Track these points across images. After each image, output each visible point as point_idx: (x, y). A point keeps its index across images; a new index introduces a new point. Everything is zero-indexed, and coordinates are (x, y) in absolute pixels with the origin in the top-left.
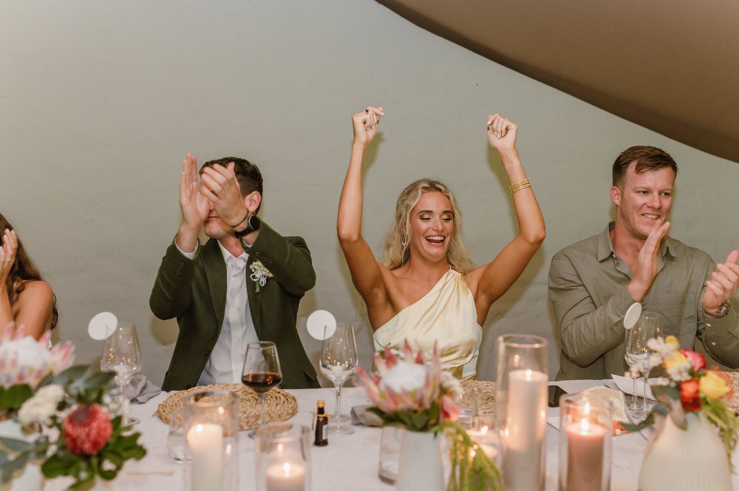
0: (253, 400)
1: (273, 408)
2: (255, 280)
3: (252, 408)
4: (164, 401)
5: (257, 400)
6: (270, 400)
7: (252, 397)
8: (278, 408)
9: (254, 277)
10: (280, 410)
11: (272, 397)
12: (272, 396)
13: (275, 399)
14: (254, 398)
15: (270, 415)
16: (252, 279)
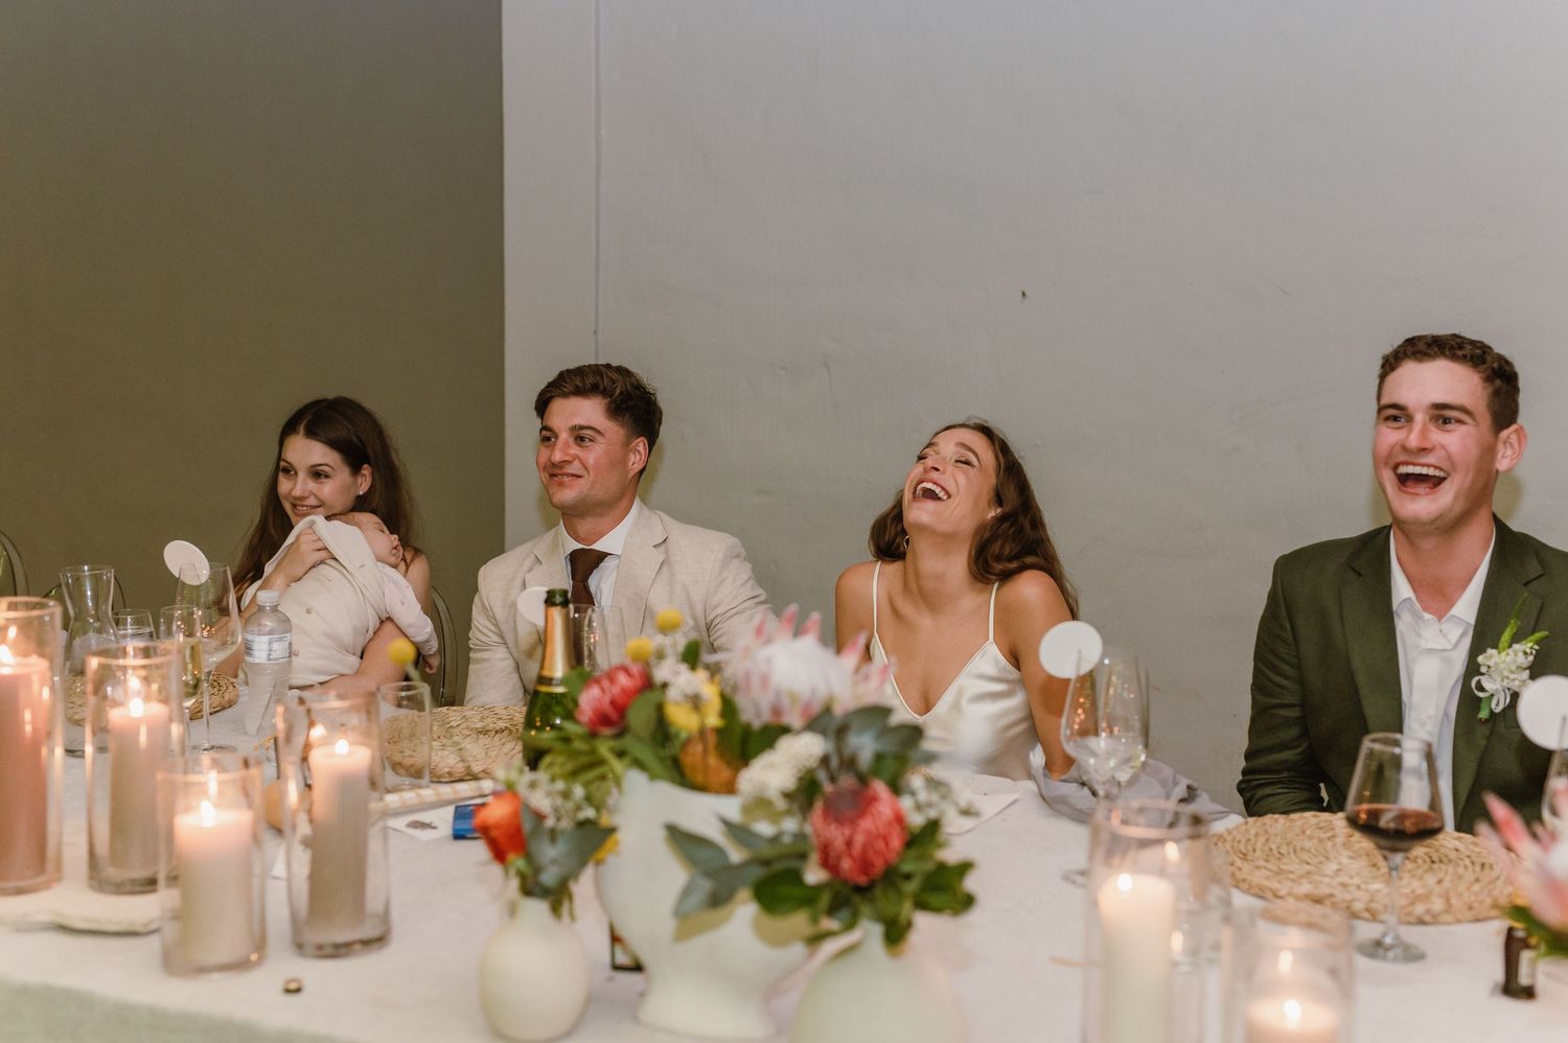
0: (1425, 861)
1: (1462, 887)
2: (1481, 695)
3: (1413, 876)
4: (1227, 830)
5: (1433, 862)
6: (1466, 867)
7: (1426, 854)
8: (1476, 887)
9: (1481, 688)
10: (1477, 894)
11: (1473, 863)
12: (1475, 860)
13: (1478, 868)
14: (1430, 857)
15: (1448, 900)
16: (1476, 692)
